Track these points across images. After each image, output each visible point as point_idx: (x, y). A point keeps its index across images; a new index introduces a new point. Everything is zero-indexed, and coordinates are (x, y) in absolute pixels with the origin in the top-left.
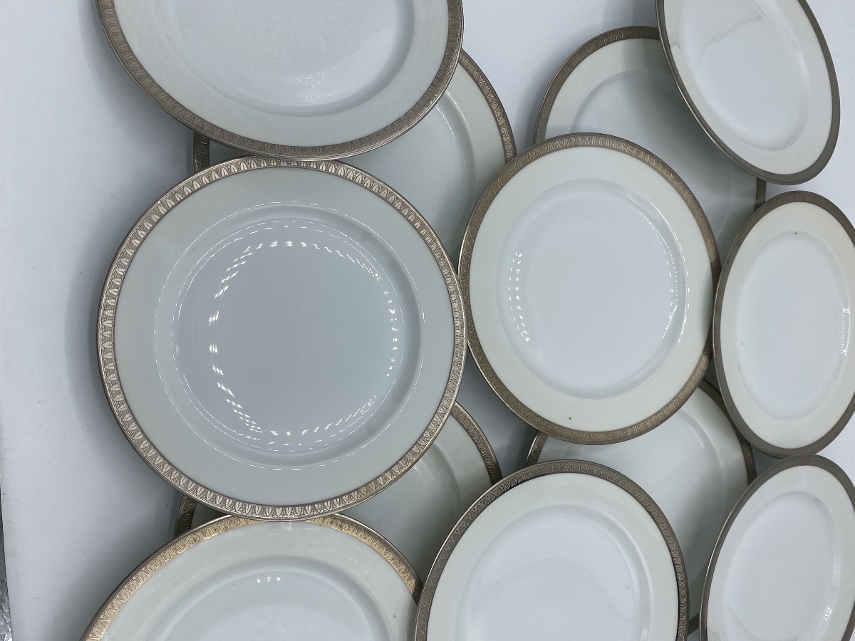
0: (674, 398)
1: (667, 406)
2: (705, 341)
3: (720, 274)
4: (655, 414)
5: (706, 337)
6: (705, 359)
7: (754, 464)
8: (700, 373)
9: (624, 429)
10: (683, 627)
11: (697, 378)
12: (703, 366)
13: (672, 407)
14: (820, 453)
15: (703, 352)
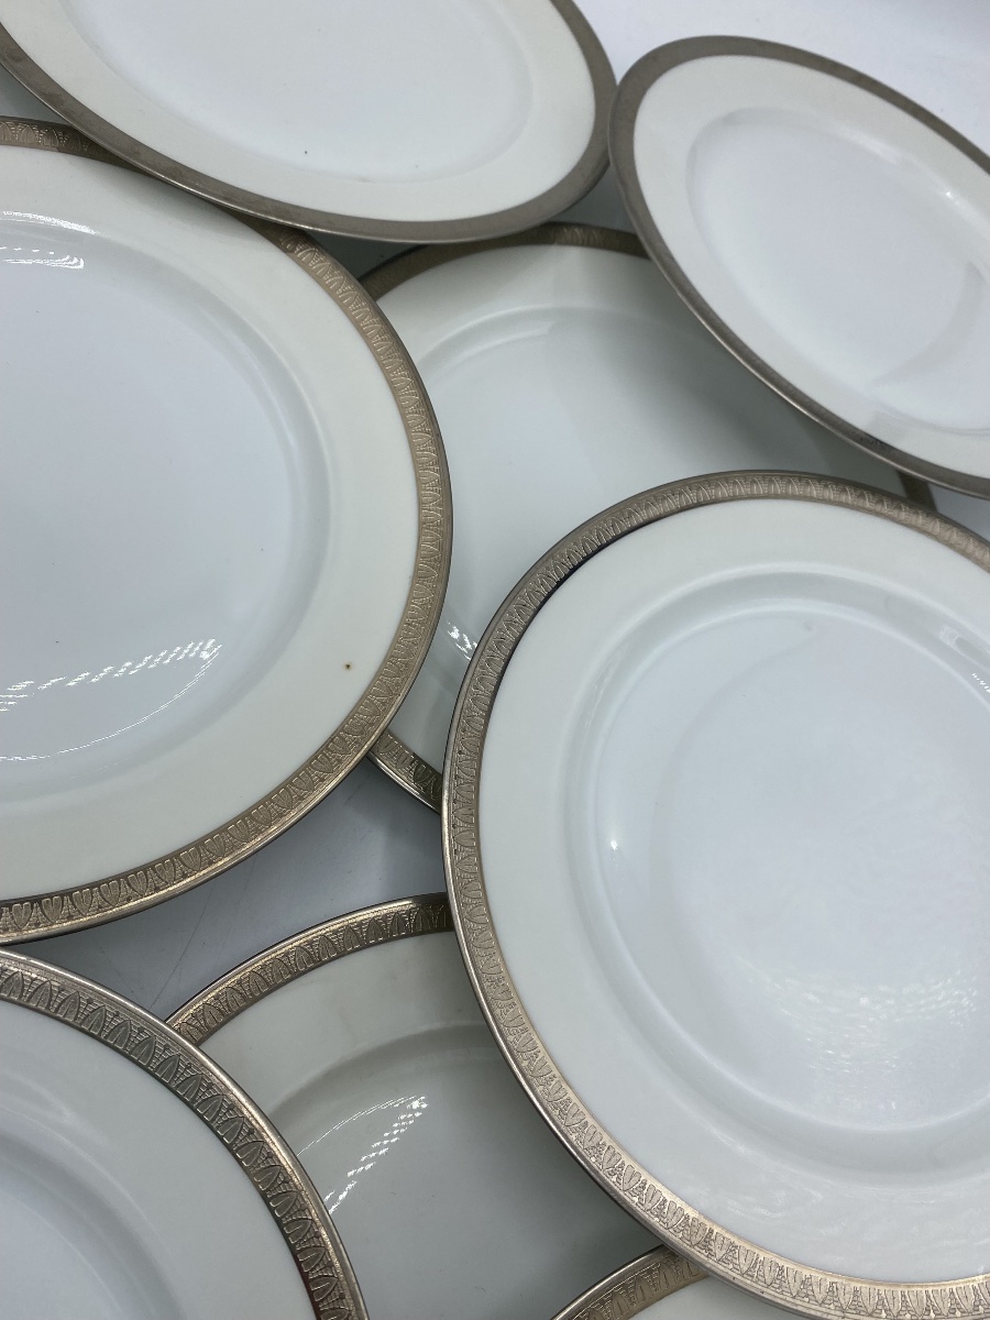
0: (382, 366)
1: (394, 390)
2: (256, 235)
3: (81, 134)
4: (407, 428)
5: (245, 227)
6: (304, 253)
7: (603, 230)
8: (338, 278)
9: (423, 525)
10: (920, 520)
11: (348, 288)
12: (321, 263)
13: (402, 376)
14: (619, 75)
15: (285, 251)
